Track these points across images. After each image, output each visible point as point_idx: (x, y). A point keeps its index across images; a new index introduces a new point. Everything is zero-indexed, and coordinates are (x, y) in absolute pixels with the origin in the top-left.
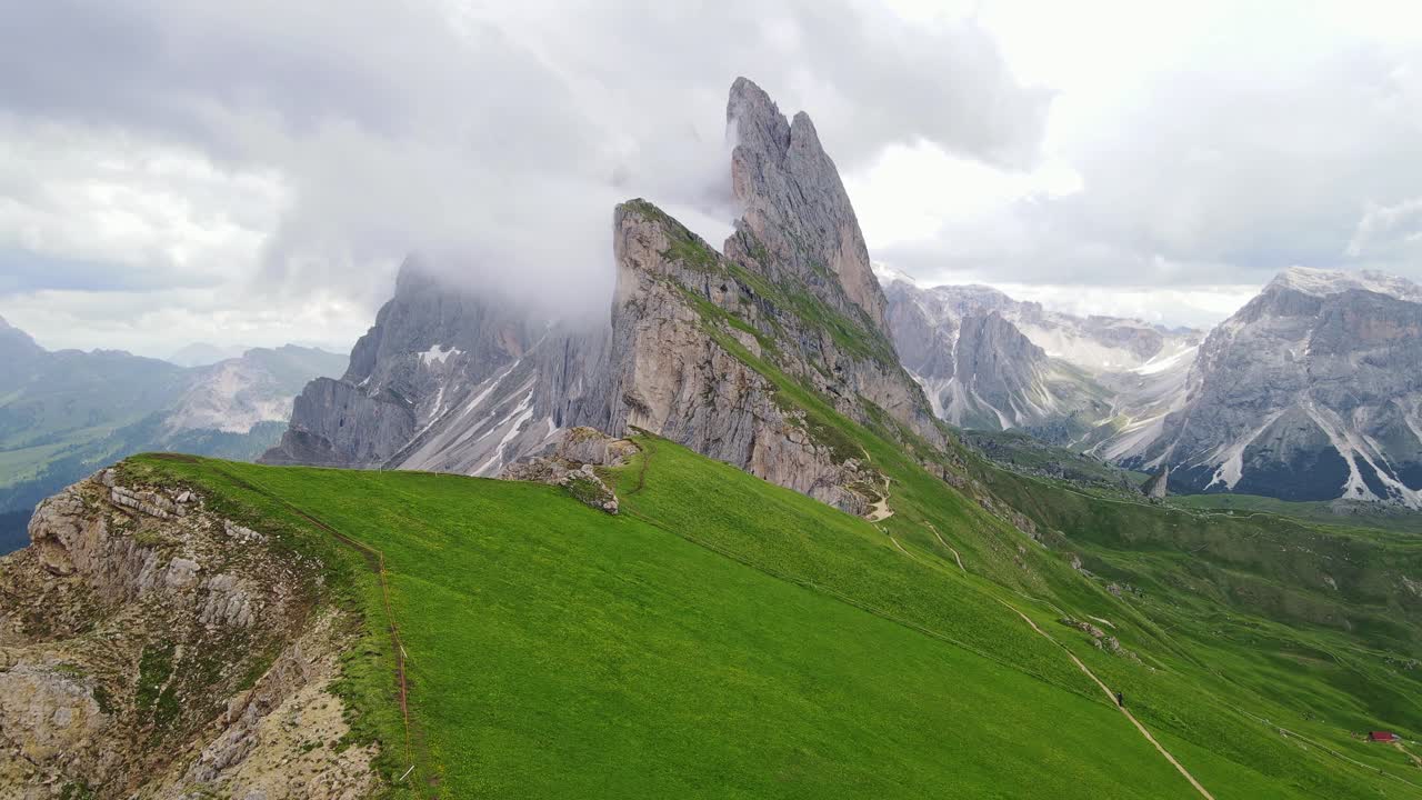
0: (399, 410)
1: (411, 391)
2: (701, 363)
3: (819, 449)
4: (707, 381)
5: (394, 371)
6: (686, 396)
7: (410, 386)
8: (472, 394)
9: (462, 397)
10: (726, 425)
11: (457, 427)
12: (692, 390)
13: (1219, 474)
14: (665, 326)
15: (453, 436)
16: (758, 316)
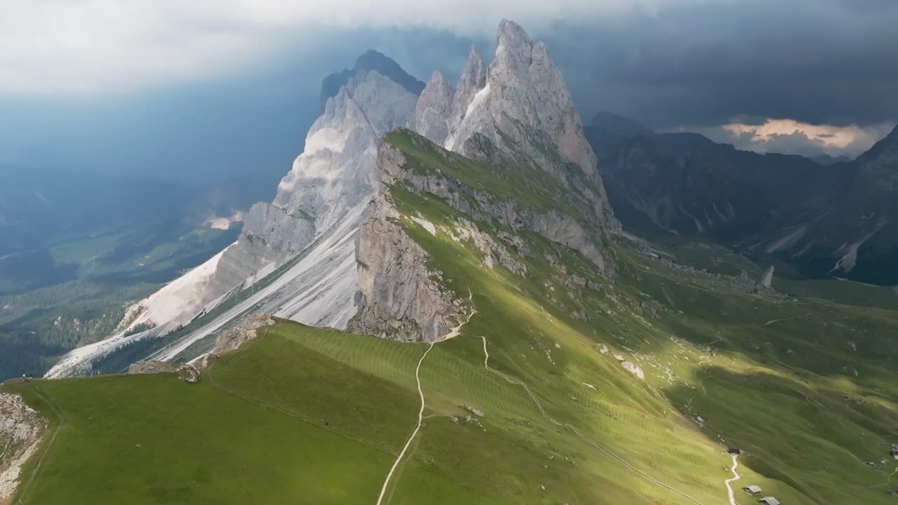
0: (305, 222)
1: (313, 210)
2: (396, 242)
3: (444, 293)
4: (399, 252)
5: (303, 198)
6: (387, 259)
7: (313, 208)
8: (349, 213)
9: (343, 215)
10: (407, 275)
11: (340, 233)
12: (390, 257)
13: (841, 262)
14: (376, 222)
15: (337, 239)
16: (460, 199)
